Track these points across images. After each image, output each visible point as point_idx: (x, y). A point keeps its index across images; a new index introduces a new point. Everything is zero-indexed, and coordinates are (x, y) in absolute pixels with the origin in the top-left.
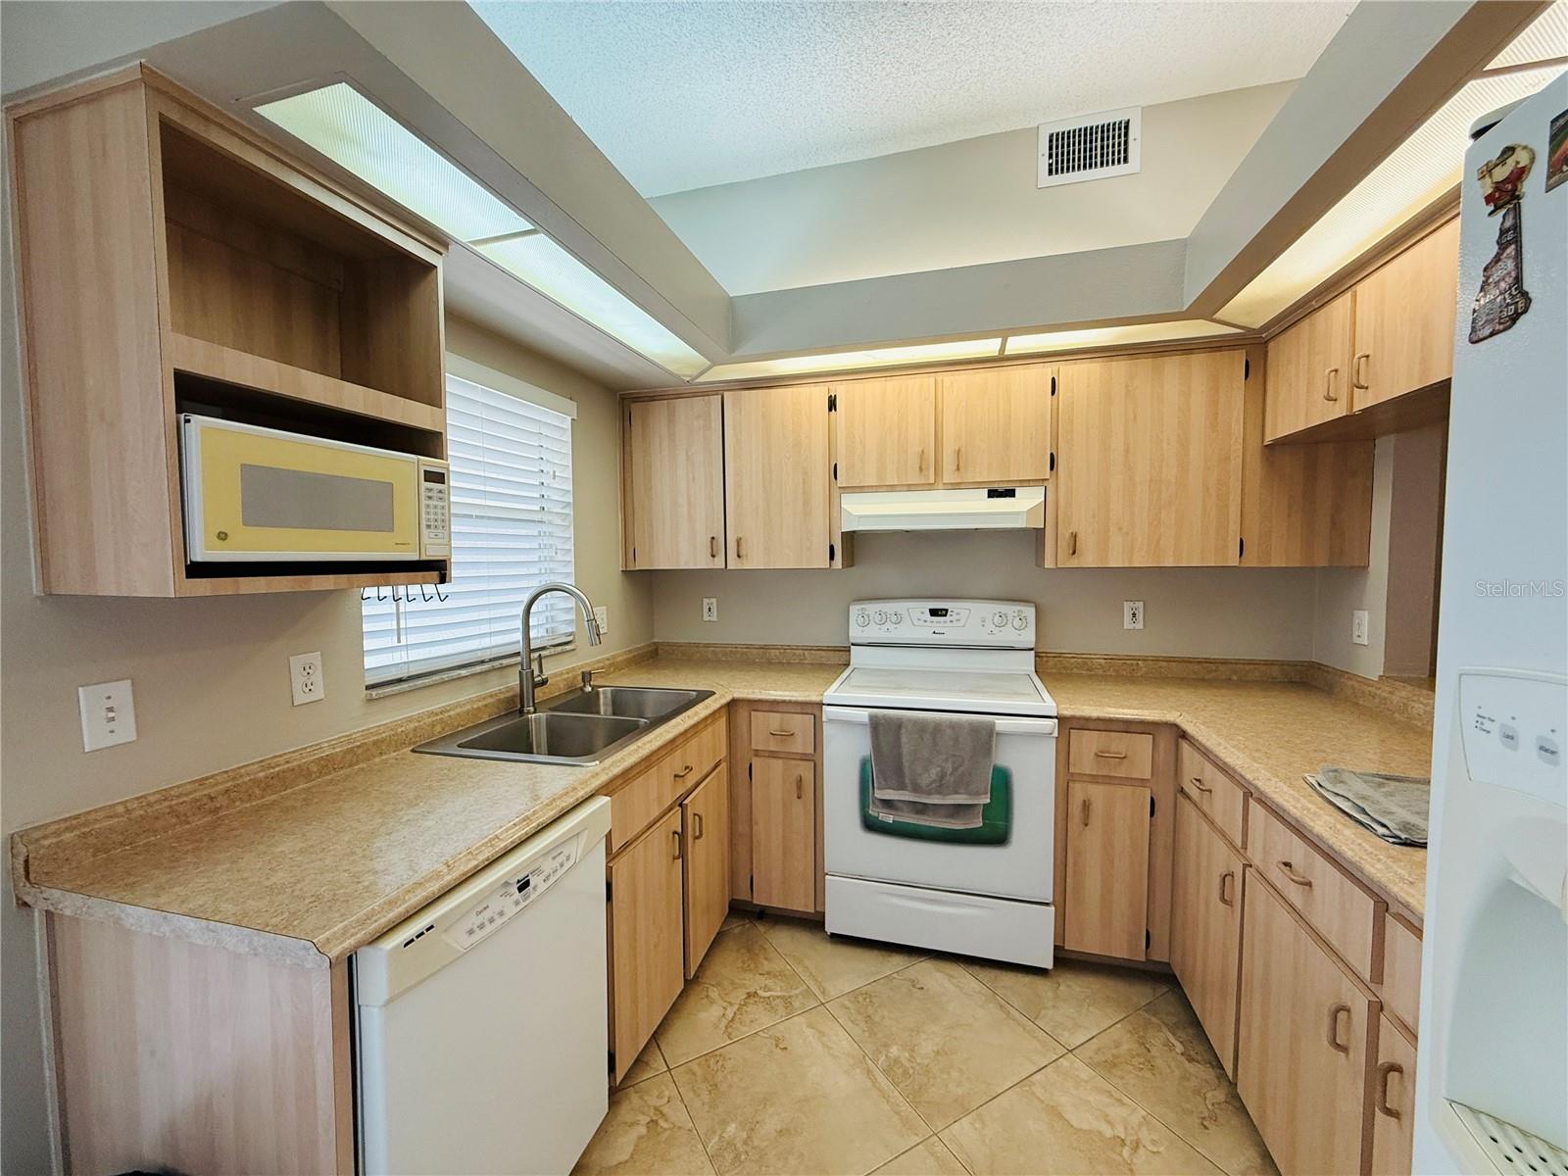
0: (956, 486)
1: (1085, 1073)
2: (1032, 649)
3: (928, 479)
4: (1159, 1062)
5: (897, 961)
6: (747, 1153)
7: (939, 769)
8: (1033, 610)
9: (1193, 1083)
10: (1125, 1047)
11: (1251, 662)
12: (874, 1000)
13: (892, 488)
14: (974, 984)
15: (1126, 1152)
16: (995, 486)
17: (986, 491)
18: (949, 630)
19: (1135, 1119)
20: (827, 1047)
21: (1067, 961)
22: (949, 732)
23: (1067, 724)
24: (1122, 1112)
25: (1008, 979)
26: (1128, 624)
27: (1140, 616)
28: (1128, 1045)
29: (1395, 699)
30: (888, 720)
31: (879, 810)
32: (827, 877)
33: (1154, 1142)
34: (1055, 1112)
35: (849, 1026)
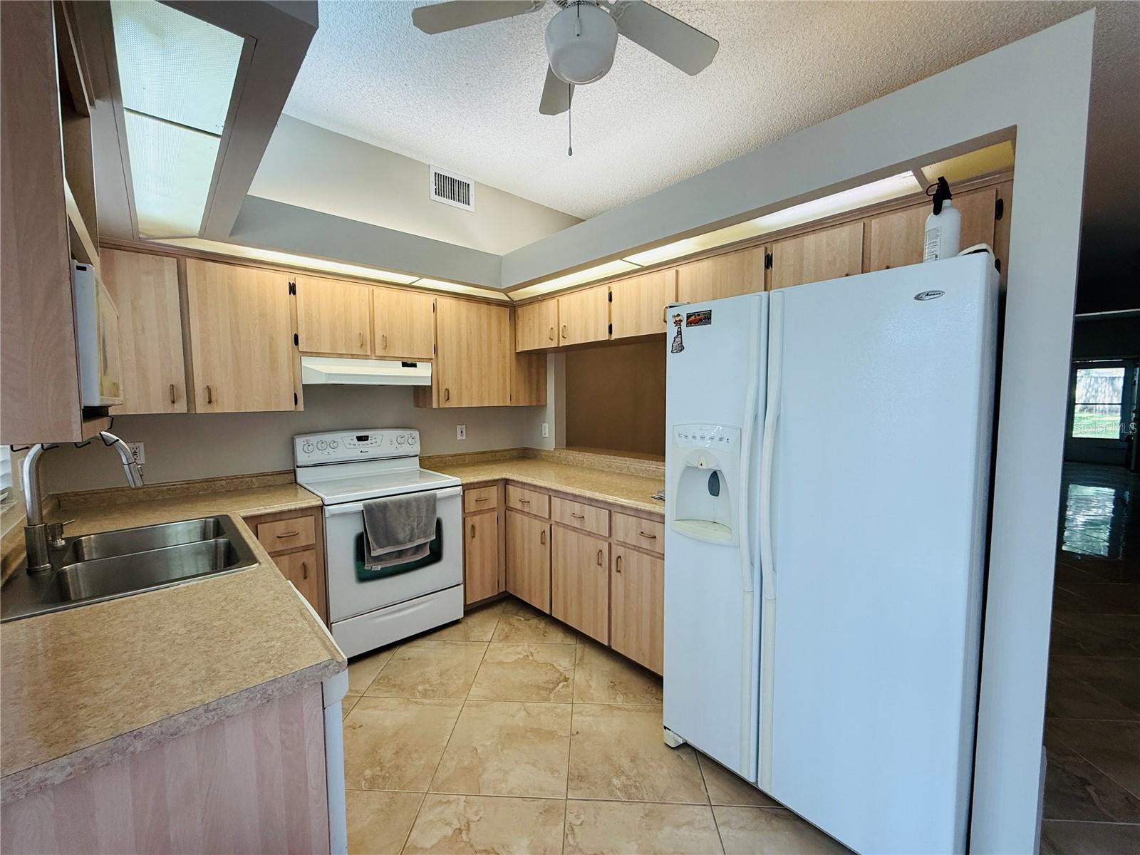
0: (382, 358)
1: (500, 645)
2: (417, 456)
3: (366, 351)
4: (520, 627)
5: (385, 656)
6: (387, 772)
7: (409, 527)
8: (418, 432)
9: (534, 626)
10: (506, 630)
11: (506, 450)
12: (390, 677)
13: (341, 356)
14: (433, 643)
15: (530, 658)
16: (405, 360)
17: (400, 363)
18: (371, 449)
19: (526, 647)
20: (385, 709)
21: (470, 610)
22: (414, 503)
23: (466, 487)
24: (520, 648)
25: (445, 632)
26: (459, 438)
27: (464, 432)
28: (507, 628)
29: (562, 456)
30: (377, 505)
31: (371, 565)
32: (333, 625)
33: (535, 650)
34: (500, 663)
35: (387, 695)
